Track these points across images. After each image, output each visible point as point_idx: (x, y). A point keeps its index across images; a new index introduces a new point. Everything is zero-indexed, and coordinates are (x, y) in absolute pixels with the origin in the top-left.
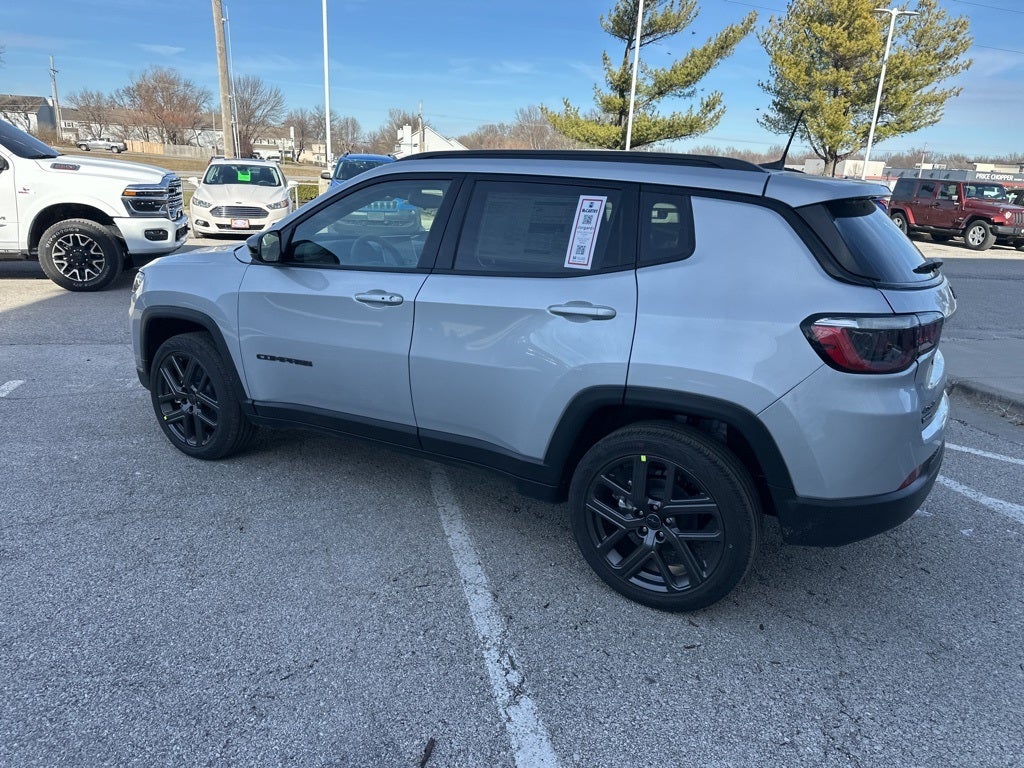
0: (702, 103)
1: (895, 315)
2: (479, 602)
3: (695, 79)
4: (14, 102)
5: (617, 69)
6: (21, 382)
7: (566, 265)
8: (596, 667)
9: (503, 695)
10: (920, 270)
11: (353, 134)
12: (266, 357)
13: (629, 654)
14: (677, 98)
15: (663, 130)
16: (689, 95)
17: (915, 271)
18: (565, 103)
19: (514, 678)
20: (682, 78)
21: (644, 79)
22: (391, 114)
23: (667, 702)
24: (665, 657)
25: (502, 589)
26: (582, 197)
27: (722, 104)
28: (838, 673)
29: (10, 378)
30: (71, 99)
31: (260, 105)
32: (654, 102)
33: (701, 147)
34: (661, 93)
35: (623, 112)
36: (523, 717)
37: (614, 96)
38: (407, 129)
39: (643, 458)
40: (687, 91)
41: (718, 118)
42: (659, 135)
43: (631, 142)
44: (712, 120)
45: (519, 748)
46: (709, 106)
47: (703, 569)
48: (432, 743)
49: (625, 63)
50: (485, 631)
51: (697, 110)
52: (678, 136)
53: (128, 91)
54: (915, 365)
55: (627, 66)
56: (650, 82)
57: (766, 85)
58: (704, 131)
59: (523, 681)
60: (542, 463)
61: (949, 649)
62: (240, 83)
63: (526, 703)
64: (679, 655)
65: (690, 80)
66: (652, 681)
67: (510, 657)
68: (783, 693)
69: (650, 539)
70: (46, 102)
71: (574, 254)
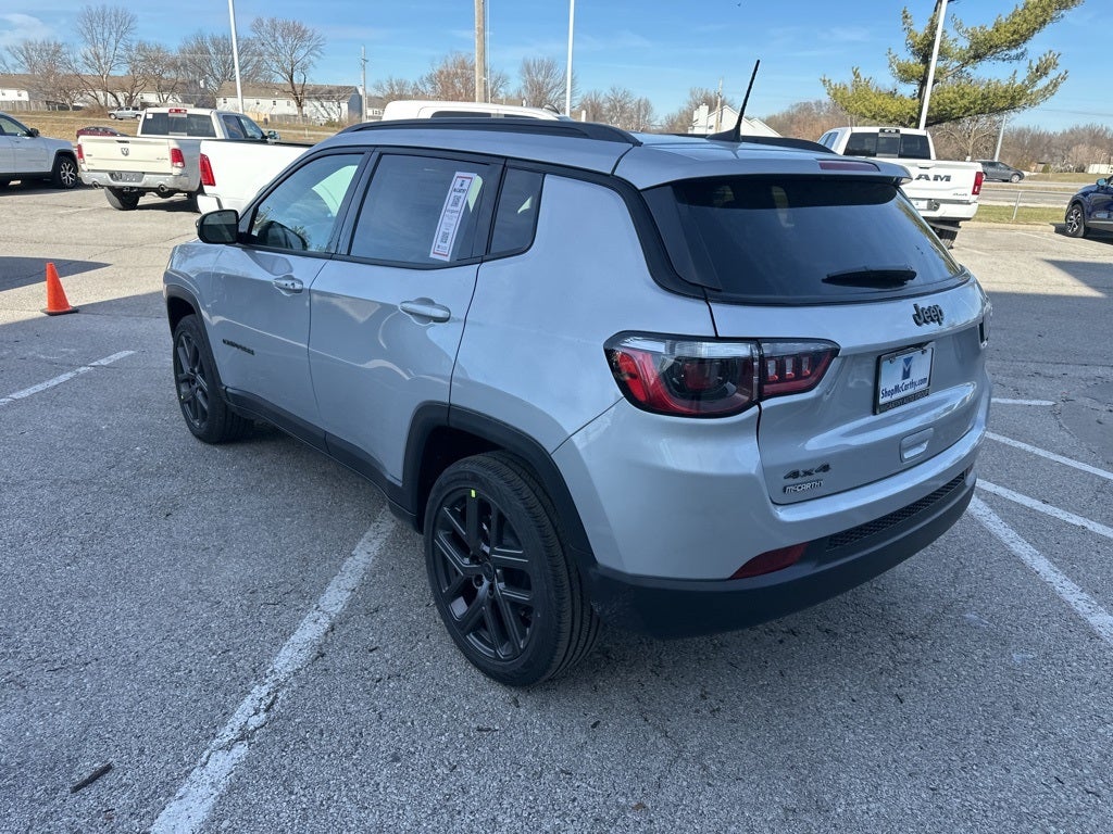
0: (1030, 68)
1: (717, 339)
2: (309, 631)
3: (1025, 38)
4: (330, 92)
5: (921, 29)
6: (132, 352)
7: (432, 255)
8: (352, 730)
9: (227, 733)
11: (644, 116)
12: (228, 343)
13: (404, 723)
14: (1000, 62)
15: (974, 102)
16: (1018, 57)
18: (855, 73)
19: (254, 722)
20: (1005, 36)
21: (955, 40)
22: (692, 94)
23: (385, 788)
24: (443, 734)
26: (458, 174)
27: (1060, 70)
28: (634, 804)
31: (553, 88)
32: (969, 69)
33: (1082, 126)
34: (978, 57)
35: (923, 83)
36: (220, 765)
37: (913, 61)
38: (704, 109)
39: (473, 493)
40: (1014, 52)
41: (1055, 86)
42: (968, 110)
43: (928, 118)
44: (1046, 88)
45: (181, 798)
46: (1041, 71)
47: (523, 635)
48: (107, 769)
49: (932, 21)
50: (277, 667)
51: (1022, 77)
53: (430, 79)
54: (755, 409)
55: (933, 28)
56: (964, 44)
58: (1032, 103)
59: (262, 726)
60: (400, 485)
62: (534, 65)
63: (241, 750)
64: (461, 735)
65: (1019, 39)
66: (396, 759)
67: (276, 697)
68: (538, 811)
69: (483, 589)
70: (357, 91)
71: (438, 243)
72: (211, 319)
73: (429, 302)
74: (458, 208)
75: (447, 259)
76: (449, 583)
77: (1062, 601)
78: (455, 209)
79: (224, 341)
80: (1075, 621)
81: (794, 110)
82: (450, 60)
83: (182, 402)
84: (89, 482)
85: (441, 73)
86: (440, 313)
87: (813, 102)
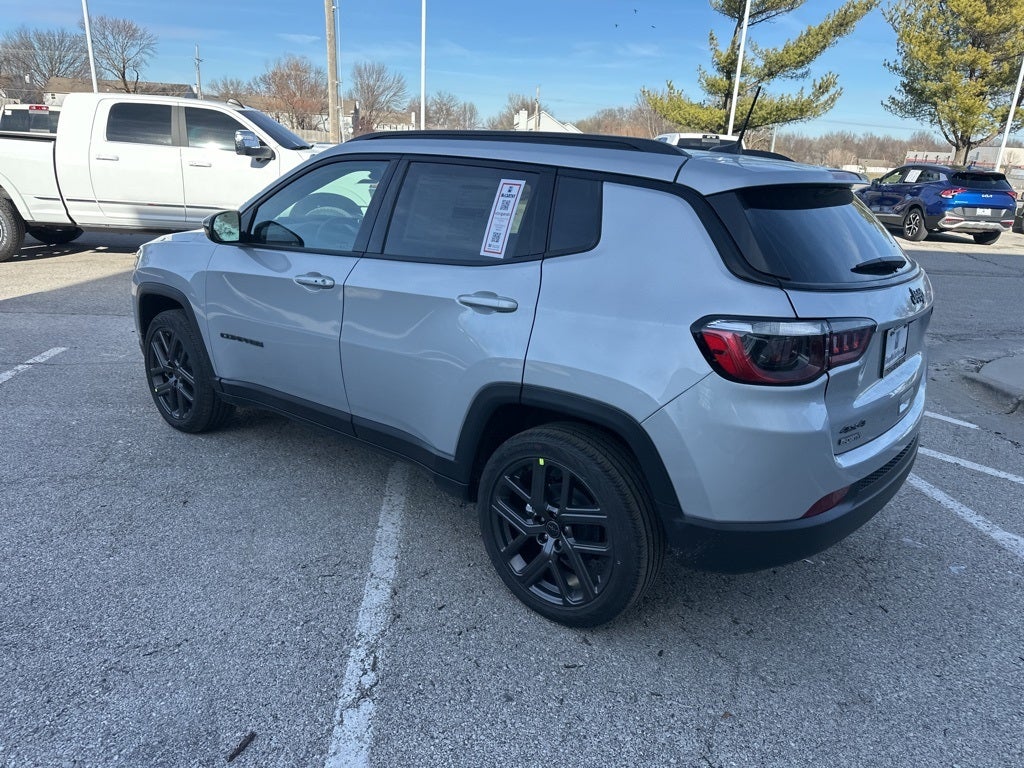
0: (815, 85)
1: (798, 319)
2: (375, 596)
3: (809, 59)
4: (164, 90)
5: (724, 49)
6: (63, 349)
7: (482, 253)
8: (459, 678)
9: (348, 693)
10: (860, 269)
11: (470, 119)
12: (228, 337)
13: (501, 667)
14: (789, 79)
15: (770, 114)
16: (803, 76)
17: (853, 270)
18: (669, 86)
19: (368, 680)
20: (794, 57)
21: (753, 60)
22: (510, 99)
23: (513, 724)
24: (538, 674)
25: (405, 586)
26: (503, 181)
27: (838, 88)
28: (722, 713)
29: (56, 345)
30: (213, 86)
31: (384, 91)
32: (763, 85)
33: (835, 133)
34: (771, 74)
35: (729, 95)
36: (357, 721)
37: (720, 77)
38: (524, 113)
39: (542, 462)
40: (800, 71)
41: (833, 100)
42: (765, 119)
43: (734, 126)
44: (826, 102)
45: (335, 754)
46: (823, 89)
47: (596, 583)
48: (253, 736)
49: (734, 43)
50: (364, 630)
51: (808, 93)
52: (786, 120)
53: (264, 80)
54: (824, 377)
55: (735, 46)
56: (760, 63)
57: (892, 65)
58: (816, 114)
59: (376, 684)
60: (453, 459)
61: (866, 701)
62: (366, 68)
63: (368, 707)
64: (554, 673)
65: (804, 60)
66: (509, 699)
67: (375, 657)
68: (648, 729)
69: (549, 547)
70: (191, 89)
71: (489, 241)
72: (206, 314)
73: (493, 295)
74: (509, 211)
75: (502, 256)
76: (506, 544)
77: (967, 524)
78: (504, 212)
79: (222, 335)
80: (982, 538)
81: (601, 116)
82: (284, 62)
83: (155, 396)
84: (89, 476)
85: (275, 74)
86: (505, 304)
87: (616, 109)
